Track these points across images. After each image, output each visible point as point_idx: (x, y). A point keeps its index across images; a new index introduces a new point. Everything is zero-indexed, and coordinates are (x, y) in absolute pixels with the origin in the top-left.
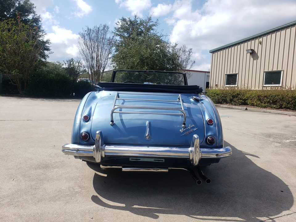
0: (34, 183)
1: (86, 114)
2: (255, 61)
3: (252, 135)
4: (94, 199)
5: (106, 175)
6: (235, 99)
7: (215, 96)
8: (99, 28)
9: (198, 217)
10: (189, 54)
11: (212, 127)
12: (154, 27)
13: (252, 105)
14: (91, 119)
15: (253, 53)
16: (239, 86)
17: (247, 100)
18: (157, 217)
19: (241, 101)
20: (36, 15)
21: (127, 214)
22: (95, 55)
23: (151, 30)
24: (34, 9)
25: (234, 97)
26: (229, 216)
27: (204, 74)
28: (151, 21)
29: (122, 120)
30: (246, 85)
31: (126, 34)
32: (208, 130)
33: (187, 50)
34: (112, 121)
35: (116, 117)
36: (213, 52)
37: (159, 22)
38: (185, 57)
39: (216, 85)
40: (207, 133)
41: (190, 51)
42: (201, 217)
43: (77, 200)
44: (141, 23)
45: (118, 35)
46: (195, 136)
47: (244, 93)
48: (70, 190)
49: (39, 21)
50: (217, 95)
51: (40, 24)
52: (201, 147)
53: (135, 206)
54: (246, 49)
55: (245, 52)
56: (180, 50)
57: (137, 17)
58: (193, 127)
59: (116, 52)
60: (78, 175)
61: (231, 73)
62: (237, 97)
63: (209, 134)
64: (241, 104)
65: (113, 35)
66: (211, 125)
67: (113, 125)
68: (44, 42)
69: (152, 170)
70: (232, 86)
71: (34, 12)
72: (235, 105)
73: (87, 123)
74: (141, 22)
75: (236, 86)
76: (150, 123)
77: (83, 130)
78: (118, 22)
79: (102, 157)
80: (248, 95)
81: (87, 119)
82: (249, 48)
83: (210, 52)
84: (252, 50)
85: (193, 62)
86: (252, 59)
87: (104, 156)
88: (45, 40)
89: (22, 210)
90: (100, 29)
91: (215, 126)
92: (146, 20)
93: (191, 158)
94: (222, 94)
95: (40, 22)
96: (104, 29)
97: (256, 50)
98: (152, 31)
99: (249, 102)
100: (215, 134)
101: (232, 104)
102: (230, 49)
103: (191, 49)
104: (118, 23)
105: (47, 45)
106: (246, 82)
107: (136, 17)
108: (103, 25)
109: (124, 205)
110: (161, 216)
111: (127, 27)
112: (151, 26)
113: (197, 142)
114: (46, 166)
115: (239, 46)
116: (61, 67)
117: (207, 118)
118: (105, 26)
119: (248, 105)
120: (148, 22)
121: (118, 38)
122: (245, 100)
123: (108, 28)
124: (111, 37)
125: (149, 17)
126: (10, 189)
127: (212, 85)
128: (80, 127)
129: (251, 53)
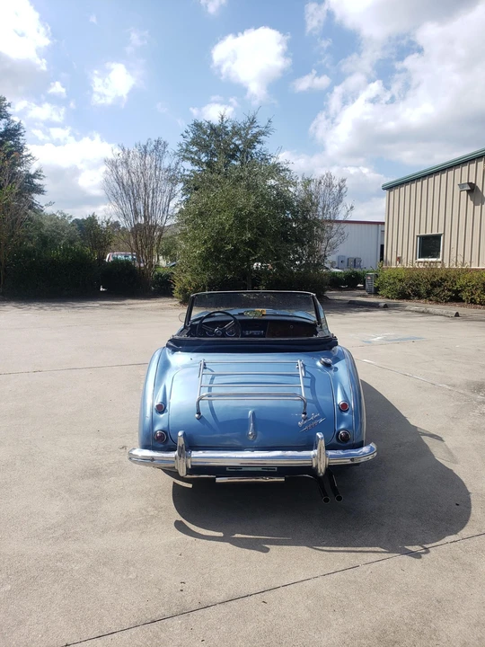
0: (87, 502)
1: (159, 400)
2: (478, 208)
3: (447, 387)
4: (179, 525)
5: (190, 486)
6: (437, 290)
7: (395, 283)
8: (145, 147)
9: (324, 548)
10: (340, 190)
11: (346, 414)
12: (262, 138)
13: (472, 302)
14: (167, 408)
15: (472, 190)
16: (446, 261)
17: (460, 291)
18: (267, 550)
19: (450, 293)
20: (13, 121)
21: (226, 546)
22: (140, 206)
23: (256, 144)
24: (9, 110)
25: (434, 285)
26: (367, 546)
27: (374, 226)
28: (255, 125)
29: (212, 409)
30: (460, 259)
31: (204, 155)
32: (341, 420)
33: (335, 182)
34: (199, 413)
35: (204, 405)
36: (390, 188)
37: (273, 125)
38: (331, 197)
39: (399, 259)
40: (339, 425)
41: (341, 184)
42: (328, 548)
43: (155, 529)
44: (236, 132)
45: (188, 159)
46: (319, 435)
47: (454, 277)
48: (142, 514)
49: (20, 134)
50: (400, 280)
51: (22, 142)
52: (328, 448)
53: (237, 536)
54: (457, 182)
55: (457, 189)
56: (320, 183)
57: (225, 120)
58: (318, 418)
59: (183, 195)
60: (148, 486)
61: (429, 233)
62: (440, 286)
63: (342, 427)
64: (449, 301)
65: (177, 159)
66: (346, 411)
67: (200, 418)
68: (30, 175)
69: (261, 480)
70: (430, 260)
71: (7, 116)
72: (437, 302)
73: (162, 416)
74: (233, 127)
75: (440, 260)
76: (253, 414)
77: (158, 428)
78: (187, 132)
79: (187, 468)
80: (462, 282)
81: (161, 408)
82: (465, 181)
83: (384, 189)
84: (470, 184)
85: (349, 208)
86: (471, 203)
87: (190, 467)
88: (32, 172)
89: (85, 545)
90: (148, 149)
91: (351, 413)
92: (245, 124)
93: (314, 466)
94: (411, 278)
95: (21, 137)
96: (156, 147)
97: (479, 185)
98: (258, 146)
99: (464, 295)
100: (351, 427)
101: (431, 300)
102: (425, 182)
103: (343, 181)
104: (185, 134)
105: (36, 181)
106: (461, 252)
107: (222, 118)
108: (153, 140)
109: (221, 534)
110: (274, 549)
111: (204, 139)
112: (255, 136)
113: (322, 444)
114: (95, 473)
115: (444, 176)
116: (67, 222)
117: (340, 400)
118: (158, 142)
119: (464, 301)
120: (250, 128)
121: (187, 166)
122: (457, 292)
123: (165, 145)
124: (173, 165)
125: (250, 116)
126: (57, 513)
127: (389, 258)
128: (153, 423)
129: (468, 191)
